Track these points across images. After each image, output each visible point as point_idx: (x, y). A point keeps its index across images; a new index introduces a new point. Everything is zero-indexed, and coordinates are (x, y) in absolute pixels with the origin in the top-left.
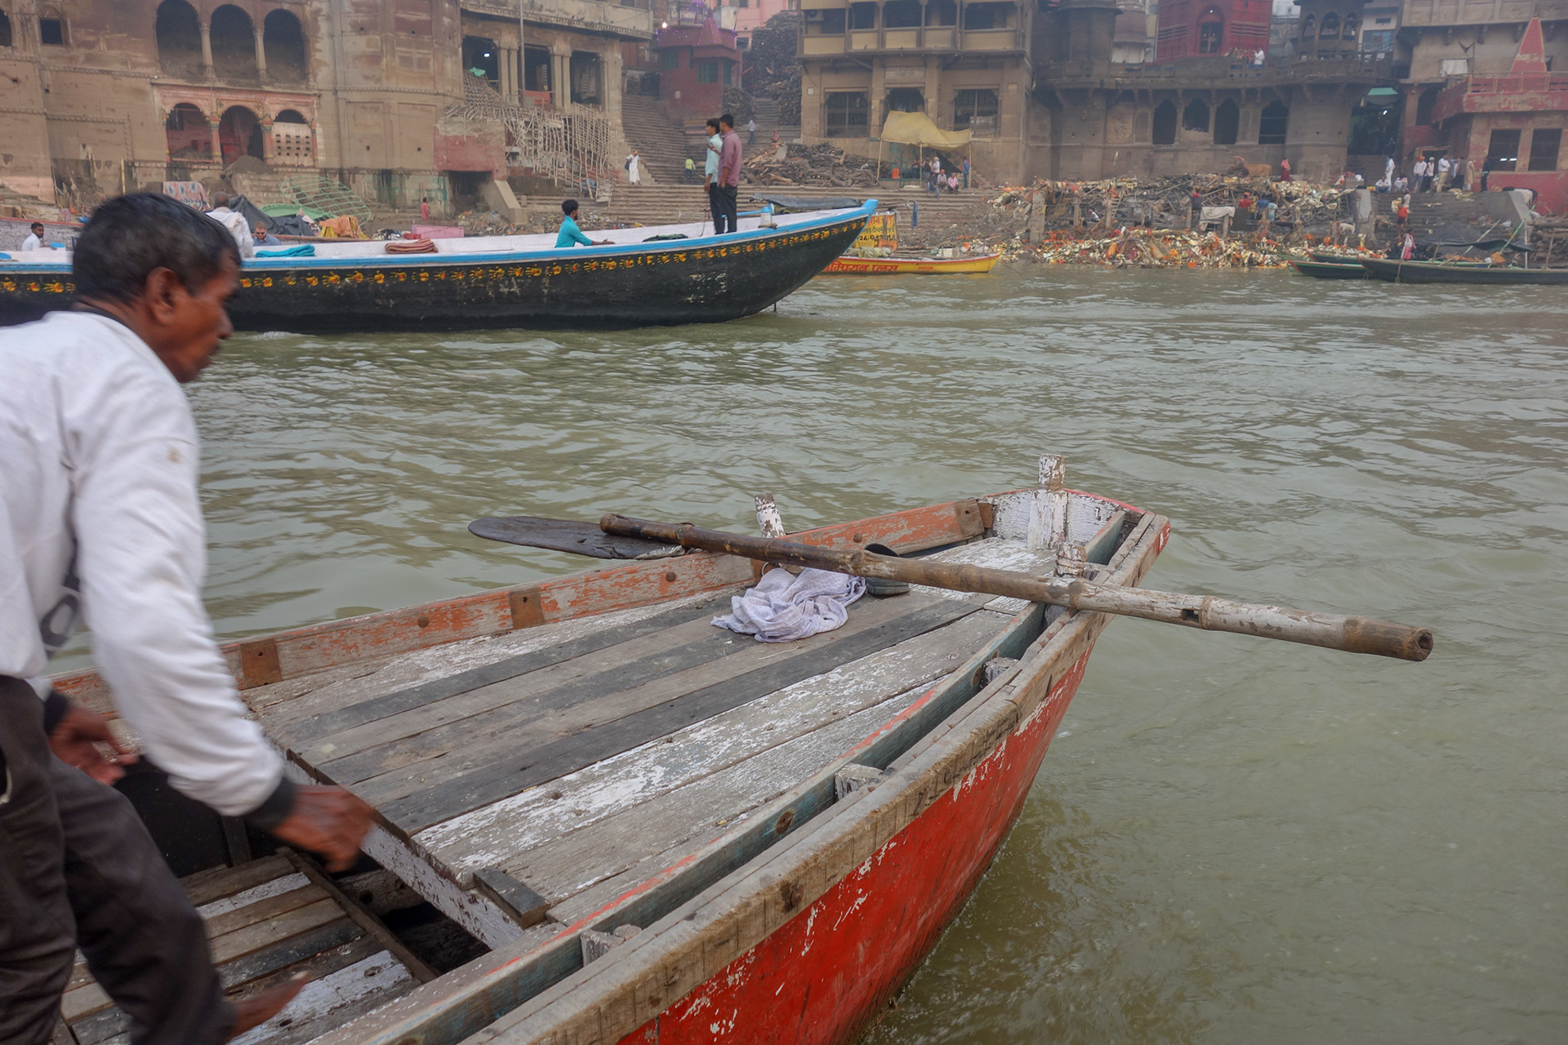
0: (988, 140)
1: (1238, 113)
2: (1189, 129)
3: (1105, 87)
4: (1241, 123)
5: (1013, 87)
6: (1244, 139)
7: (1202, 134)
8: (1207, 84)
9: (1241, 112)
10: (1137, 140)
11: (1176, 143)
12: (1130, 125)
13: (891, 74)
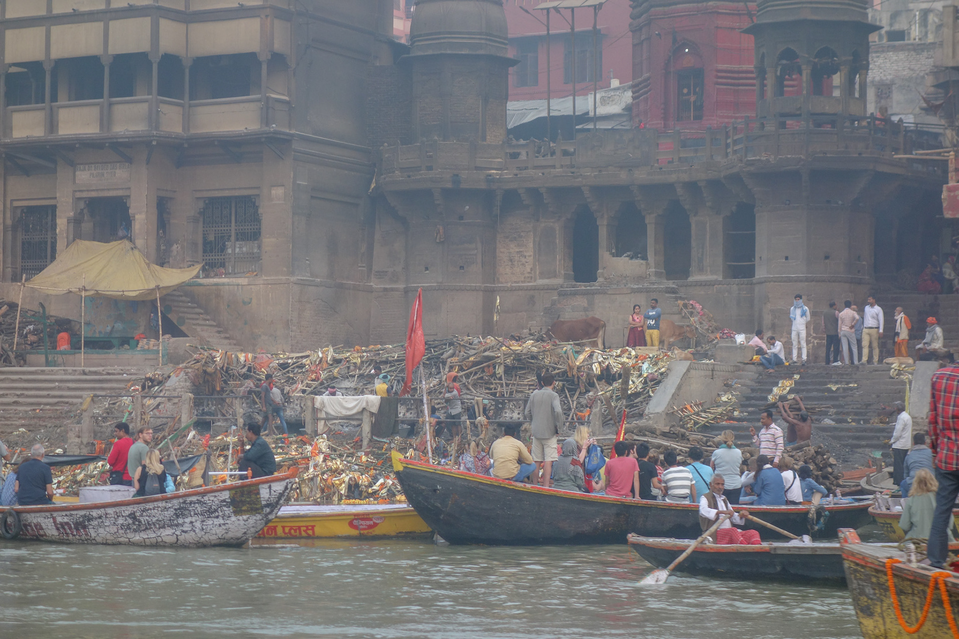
0: (243, 281)
1: (689, 225)
2: (618, 254)
3: (463, 186)
4: (694, 244)
5: (278, 192)
6: (701, 270)
7: (637, 262)
8: (623, 177)
9: (693, 220)
10: (543, 275)
11: (600, 279)
12: (529, 251)
13: (84, 176)
